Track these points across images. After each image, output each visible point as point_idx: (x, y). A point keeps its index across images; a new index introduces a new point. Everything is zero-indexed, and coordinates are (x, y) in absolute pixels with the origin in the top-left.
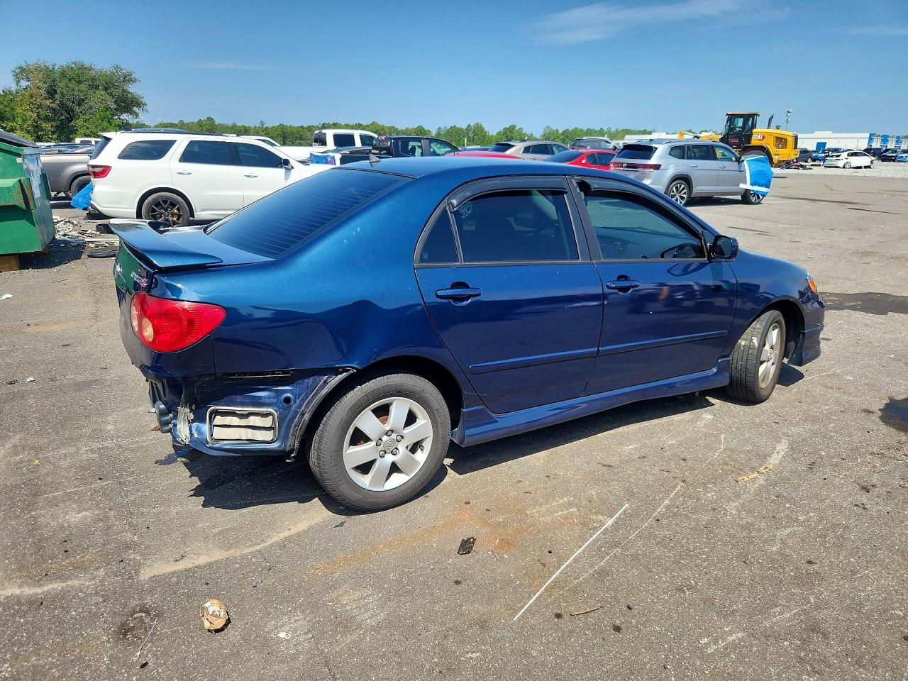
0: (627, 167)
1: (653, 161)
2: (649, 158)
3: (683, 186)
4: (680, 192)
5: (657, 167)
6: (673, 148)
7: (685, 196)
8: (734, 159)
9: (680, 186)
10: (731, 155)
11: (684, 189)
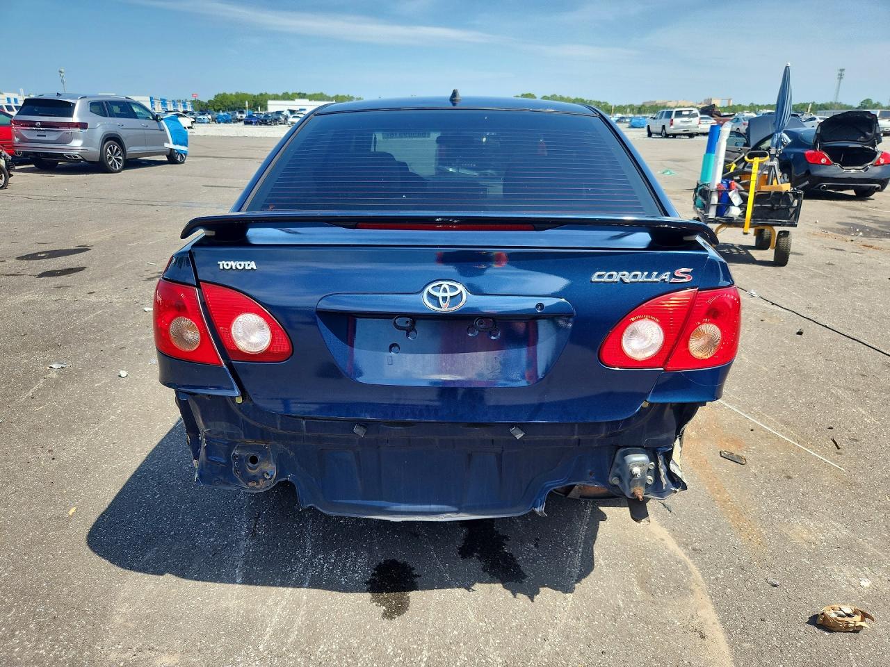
0: (42, 126)
1: (75, 119)
2: (70, 115)
3: (116, 147)
4: (115, 154)
5: (83, 126)
6: (92, 104)
7: (121, 158)
8: (151, 117)
9: (114, 147)
10: (147, 113)
11: (117, 150)
